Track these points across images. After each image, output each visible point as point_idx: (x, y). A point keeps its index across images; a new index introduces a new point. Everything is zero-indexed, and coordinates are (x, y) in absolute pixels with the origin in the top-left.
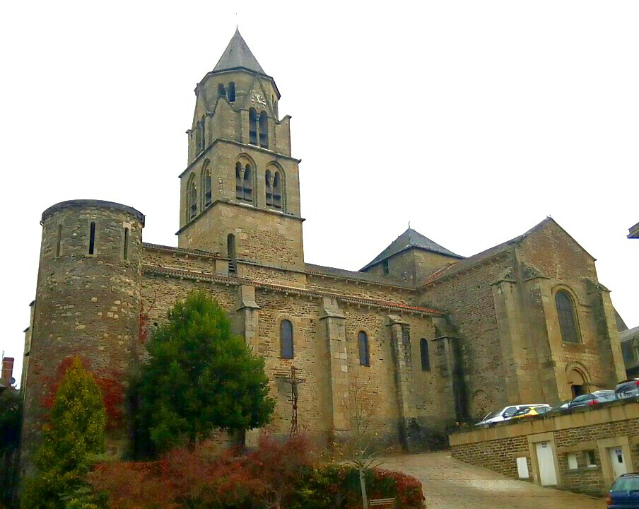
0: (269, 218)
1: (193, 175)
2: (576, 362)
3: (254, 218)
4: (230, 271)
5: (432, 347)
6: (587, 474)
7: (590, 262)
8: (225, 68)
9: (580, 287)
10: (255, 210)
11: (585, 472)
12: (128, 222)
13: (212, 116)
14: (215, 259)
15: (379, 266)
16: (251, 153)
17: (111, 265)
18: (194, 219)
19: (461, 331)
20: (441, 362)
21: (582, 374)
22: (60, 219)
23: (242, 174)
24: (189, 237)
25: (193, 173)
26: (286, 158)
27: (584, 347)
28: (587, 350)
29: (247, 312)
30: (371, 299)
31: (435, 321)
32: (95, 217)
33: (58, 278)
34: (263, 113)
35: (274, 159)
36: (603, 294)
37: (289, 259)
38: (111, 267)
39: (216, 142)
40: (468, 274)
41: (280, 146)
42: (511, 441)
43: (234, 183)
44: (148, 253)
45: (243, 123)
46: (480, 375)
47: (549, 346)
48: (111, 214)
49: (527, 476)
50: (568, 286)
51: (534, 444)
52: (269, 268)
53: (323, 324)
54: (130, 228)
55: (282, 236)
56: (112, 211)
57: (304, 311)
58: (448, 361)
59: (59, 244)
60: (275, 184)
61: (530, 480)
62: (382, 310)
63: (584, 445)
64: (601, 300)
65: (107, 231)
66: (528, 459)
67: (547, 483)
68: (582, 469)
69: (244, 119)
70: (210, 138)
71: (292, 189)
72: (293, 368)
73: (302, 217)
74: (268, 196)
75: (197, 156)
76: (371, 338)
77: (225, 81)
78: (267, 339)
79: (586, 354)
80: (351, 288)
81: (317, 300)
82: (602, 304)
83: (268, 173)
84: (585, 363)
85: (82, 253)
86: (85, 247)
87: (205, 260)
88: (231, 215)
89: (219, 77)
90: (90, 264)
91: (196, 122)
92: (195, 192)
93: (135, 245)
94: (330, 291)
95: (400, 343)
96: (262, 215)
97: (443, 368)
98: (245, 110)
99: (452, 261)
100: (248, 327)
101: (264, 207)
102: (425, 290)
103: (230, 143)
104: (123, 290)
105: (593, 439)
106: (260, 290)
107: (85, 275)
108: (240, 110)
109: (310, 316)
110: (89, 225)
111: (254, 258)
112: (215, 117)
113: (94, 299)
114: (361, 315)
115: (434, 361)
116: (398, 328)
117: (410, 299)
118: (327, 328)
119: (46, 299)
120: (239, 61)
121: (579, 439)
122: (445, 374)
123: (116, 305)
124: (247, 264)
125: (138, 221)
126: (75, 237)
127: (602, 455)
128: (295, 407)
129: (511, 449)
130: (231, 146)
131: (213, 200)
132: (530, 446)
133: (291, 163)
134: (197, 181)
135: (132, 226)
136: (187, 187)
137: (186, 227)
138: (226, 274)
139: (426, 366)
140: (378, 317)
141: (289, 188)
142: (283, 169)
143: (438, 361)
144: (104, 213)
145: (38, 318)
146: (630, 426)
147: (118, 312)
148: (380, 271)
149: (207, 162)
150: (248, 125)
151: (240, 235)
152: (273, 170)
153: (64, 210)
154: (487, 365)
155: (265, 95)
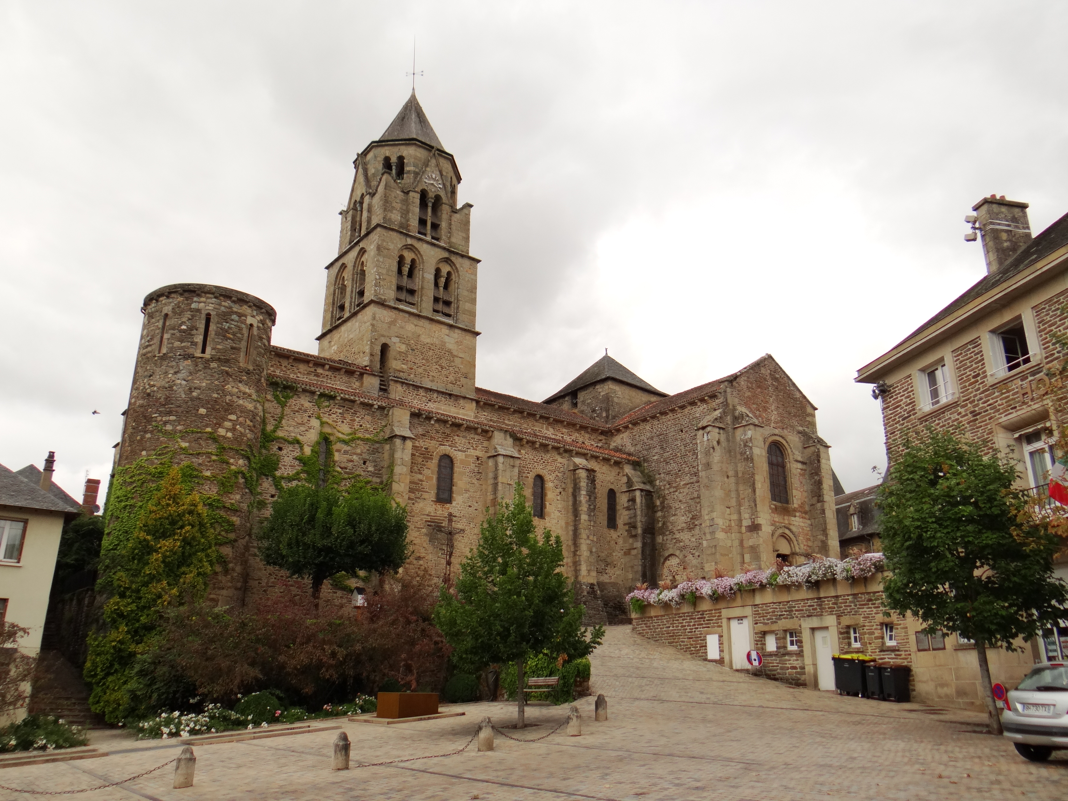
0: (436, 327)
1: (344, 266)
2: (785, 527)
3: (416, 326)
4: (381, 389)
5: (623, 500)
6: (787, 658)
7: (809, 410)
8: (394, 138)
9: (797, 439)
10: (419, 316)
11: (784, 655)
12: (253, 316)
13: (373, 195)
14: (362, 373)
15: (566, 399)
16: (418, 245)
17: (227, 369)
18: (340, 321)
19: (657, 483)
20: (630, 518)
21: (789, 540)
22: (167, 306)
23: (406, 270)
24: (333, 343)
25: (343, 264)
26: (462, 256)
27: (795, 510)
28: (797, 514)
29: (398, 442)
30: (553, 437)
31: (628, 469)
32: (211, 307)
33: (158, 381)
34: (438, 198)
35: (446, 255)
36: (822, 449)
37: (456, 380)
38: (227, 373)
39: (375, 228)
40: (671, 414)
41: (457, 239)
42: (703, 614)
43: (394, 281)
44: (278, 359)
45: (411, 208)
46: (675, 536)
47: (756, 505)
48: (232, 305)
49: (717, 657)
50: (783, 438)
51: (729, 619)
52: (431, 390)
53: (491, 463)
54: (255, 325)
55: (450, 352)
56: (234, 302)
57: (469, 446)
58: (639, 518)
59: (162, 338)
60: (446, 287)
61: (721, 662)
62: (566, 451)
63: (784, 624)
64: (818, 456)
65: (226, 326)
66: (721, 636)
67: (739, 667)
68: (782, 652)
69: (413, 203)
70: (369, 221)
71: (466, 293)
72: (450, 515)
73: (477, 329)
74: (436, 300)
75: (350, 243)
76: (549, 485)
77: (393, 153)
78: (420, 477)
79: (797, 519)
80: (531, 422)
81: (486, 433)
82: (819, 461)
83: (438, 271)
84: (794, 529)
85: (191, 351)
86: (195, 344)
87: (350, 373)
88: (388, 320)
89: (386, 148)
90: (201, 366)
91: (353, 201)
92: (343, 288)
93: (260, 347)
94: (504, 423)
95: (583, 493)
96: (426, 323)
97: (632, 526)
98: (415, 192)
99: (654, 399)
100: (399, 462)
101: (430, 314)
102: (618, 431)
103: (393, 230)
104: (241, 402)
105: (797, 617)
106: (416, 415)
107: (193, 379)
108: (409, 191)
109: (478, 453)
110: (203, 316)
111: (412, 376)
112: (377, 197)
113: (202, 411)
114: (538, 456)
115: (623, 517)
116: (582, 474)
117: (601, 440)
118: (496, 468)
119: (141, 406)
120: (413, 131)
121: (780, 615)
122: (633, 533)
123: (231, 420)
124: (403, 383)
125: (267, 316)
126: (184, 331)
127: (806, 636)
128: (449, 563)
129: (702, 624)
130: (394, 234)
131: (366, 299)
132: (724, 621)
133: (467, 262)
134: (347, 274)
135: (258, 322)
136: (336, 282)
137: (330, 331)
138: (375, 393)
139: (612, 523)
140: (560, 460)
141: (463, 292)
142: (457, 268)
143: (627, 517)
144: (223, 303)
145: (130, 430)
146: (841, 603)
147: (233, 430)
148: (566, 405)
149: (363, 251)
150: (417, 210)
151: (397, 346)
152: (445, 269)
153: (173, 295)
154: (684, 525)
155: (441, 175)
